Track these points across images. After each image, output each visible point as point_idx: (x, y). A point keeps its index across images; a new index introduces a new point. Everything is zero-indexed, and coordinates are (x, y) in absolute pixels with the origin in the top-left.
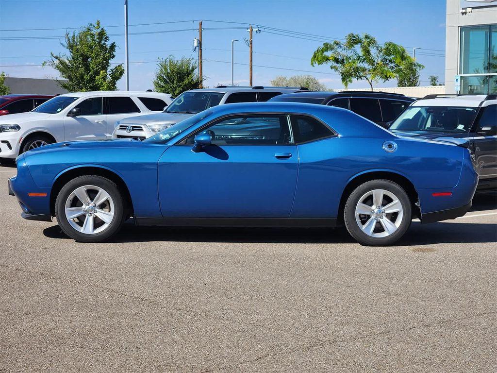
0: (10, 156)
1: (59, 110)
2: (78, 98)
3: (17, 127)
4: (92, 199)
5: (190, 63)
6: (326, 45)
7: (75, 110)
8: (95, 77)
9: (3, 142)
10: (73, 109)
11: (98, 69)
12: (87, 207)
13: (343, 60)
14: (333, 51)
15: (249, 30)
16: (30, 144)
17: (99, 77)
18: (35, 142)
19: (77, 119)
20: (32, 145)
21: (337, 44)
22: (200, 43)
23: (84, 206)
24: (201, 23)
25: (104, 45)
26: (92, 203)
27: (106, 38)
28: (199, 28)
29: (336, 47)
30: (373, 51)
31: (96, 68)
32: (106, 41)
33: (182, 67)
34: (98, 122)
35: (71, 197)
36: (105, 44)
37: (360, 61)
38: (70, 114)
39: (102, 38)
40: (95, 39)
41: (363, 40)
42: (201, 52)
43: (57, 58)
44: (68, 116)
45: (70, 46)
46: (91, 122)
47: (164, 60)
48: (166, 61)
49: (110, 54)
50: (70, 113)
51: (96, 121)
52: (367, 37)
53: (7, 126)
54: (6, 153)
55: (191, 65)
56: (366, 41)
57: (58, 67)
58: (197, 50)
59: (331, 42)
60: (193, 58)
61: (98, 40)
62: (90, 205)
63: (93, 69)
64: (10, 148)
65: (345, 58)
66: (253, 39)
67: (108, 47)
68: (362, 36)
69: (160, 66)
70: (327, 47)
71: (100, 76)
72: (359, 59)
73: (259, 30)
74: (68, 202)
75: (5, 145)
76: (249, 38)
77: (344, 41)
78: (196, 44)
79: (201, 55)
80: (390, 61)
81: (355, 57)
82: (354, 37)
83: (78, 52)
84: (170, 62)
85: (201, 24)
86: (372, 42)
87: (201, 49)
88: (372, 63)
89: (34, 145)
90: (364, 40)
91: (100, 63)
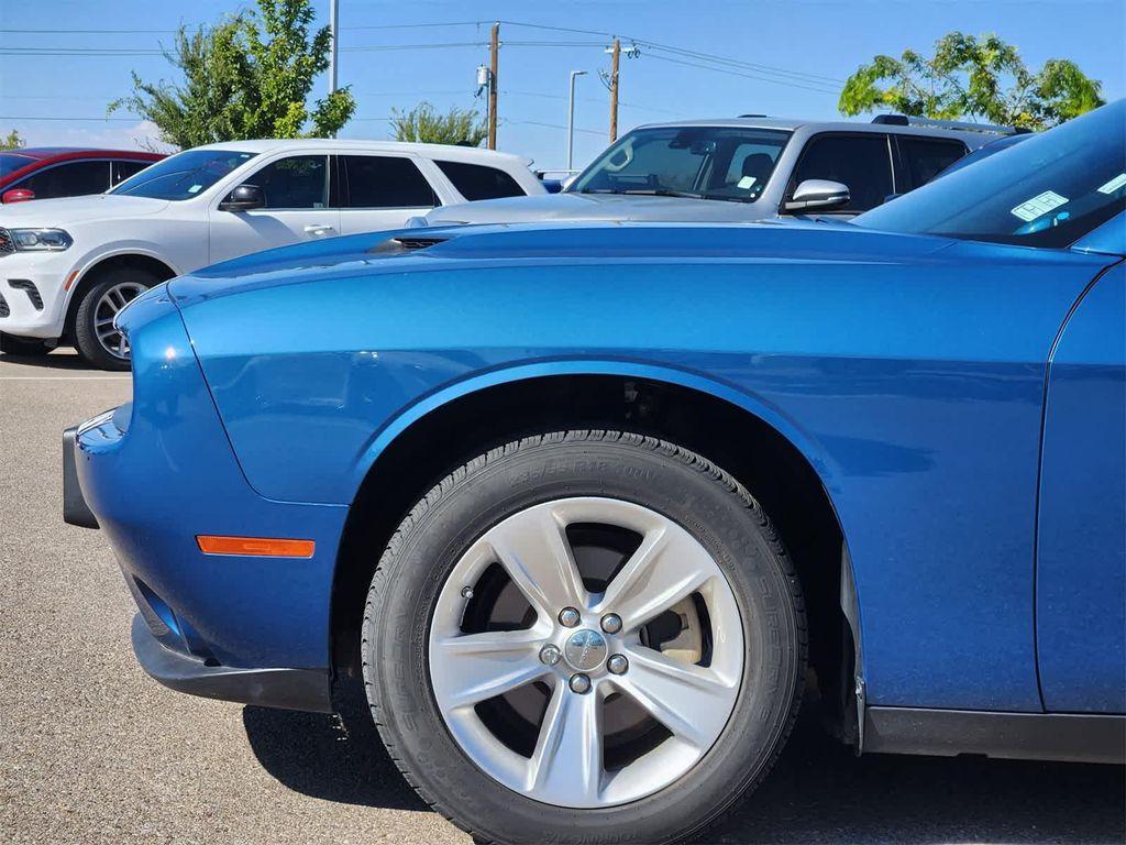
0: (36, 329)
1: (195, 189)
2: (252, 155)
3: (62, 239)
4: (595, 586)
5: (469, 123)
6: (881, 60)
7: (243, 191)
8: (273, 119)
9: (15, 283)
10: (238, 187)
11: (283, 98)
12: (566, 635)
13: (921, 104)
14: (898, 78)
15: (612, 51)
16: (100, 294)
17: (284, 121)
18: (117, 288)
19: (250, 220)
20: (106, 297)
21: (911, 58)
22: (493, 79)
23: (543, 628)
24: (498, 28)
25: (301, 33)
26: (598, 609)
27: (307, 14)
28: (491, 41)
29: (907, 66)
30: (1006, 82)
31: (278, 93)
32: (305, 21)
33: (451, 132)
34: (313, 232)
35: (467, 569)
36: (302, 29)
37: (967, 110)
38: (228, 203)
39: (297, 12)
40: (277, 15)
41: (982, 50)
42: (495, 99)
43: (151, 92)
44: (221, 208)
45: (188, 62)
46: (291, 232)
47: (408, 116)
48: (412, 116)
49: (318, 59)
50: (227, 199)
51: (307, 229)
52: (993, 45)
53: (28, 233)
54: (23, 319)
55: (473, 129)
56: (990, 57)
57: (153, 116)
58: (484, 93)
59: (896, 54)
60: (477, 113)
61: (283, 19)
62: (586, 623)
63: (269, 97)
64: (38, 304)
65: (925, 99)
66: (621, 73)
67: (310, 40)
68: (981, 42)
69: (398, 128)
70: (884, 67)
71: (289, 119)
72: (964, 103)
73: (637, 52)
74: (450, 602)
75: (22, 293)
76: (610, 72)
77: (928, 54)
78: (482, 80)
79: (495, 107)
80: (1049, 112)
81: (956, 98)
82: (961, 42)
83: (228, 50)
84: (423, 119)
85: (497, 33)
86: (1006, 57)
87: (494, 93)
88: (998, 114)
89: (113, 296)
90: (985, 52)
91: (289, 82)
